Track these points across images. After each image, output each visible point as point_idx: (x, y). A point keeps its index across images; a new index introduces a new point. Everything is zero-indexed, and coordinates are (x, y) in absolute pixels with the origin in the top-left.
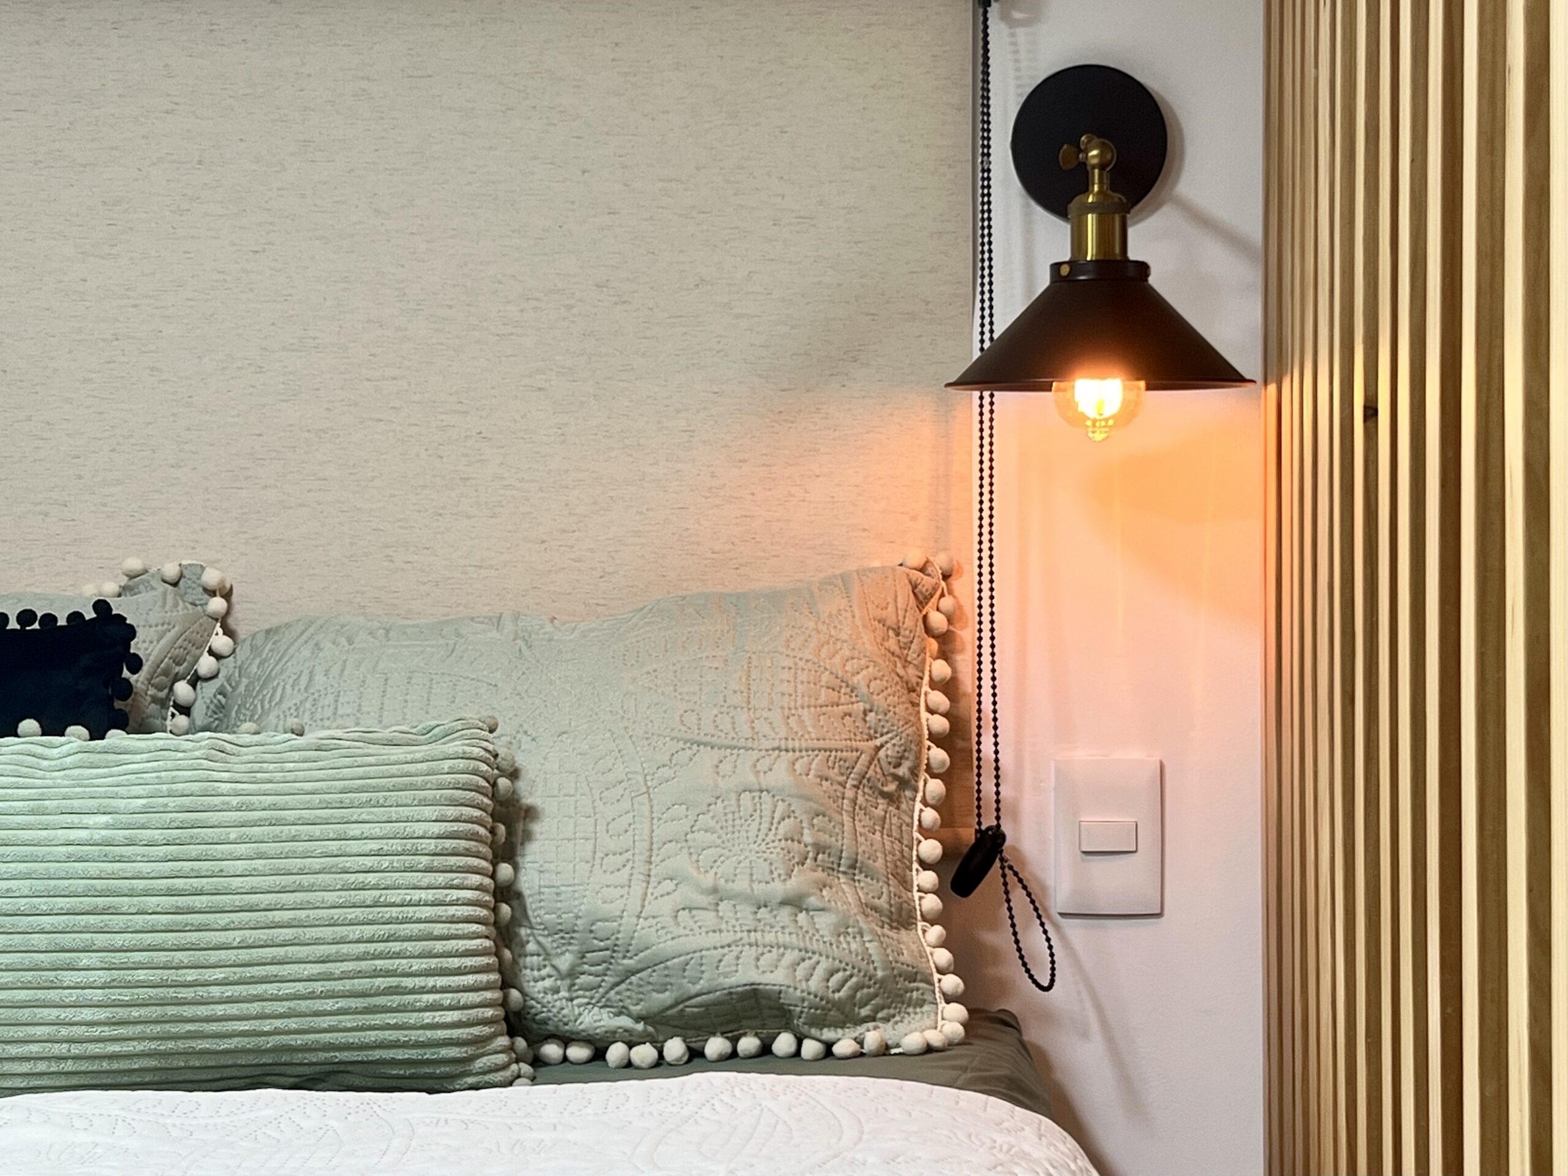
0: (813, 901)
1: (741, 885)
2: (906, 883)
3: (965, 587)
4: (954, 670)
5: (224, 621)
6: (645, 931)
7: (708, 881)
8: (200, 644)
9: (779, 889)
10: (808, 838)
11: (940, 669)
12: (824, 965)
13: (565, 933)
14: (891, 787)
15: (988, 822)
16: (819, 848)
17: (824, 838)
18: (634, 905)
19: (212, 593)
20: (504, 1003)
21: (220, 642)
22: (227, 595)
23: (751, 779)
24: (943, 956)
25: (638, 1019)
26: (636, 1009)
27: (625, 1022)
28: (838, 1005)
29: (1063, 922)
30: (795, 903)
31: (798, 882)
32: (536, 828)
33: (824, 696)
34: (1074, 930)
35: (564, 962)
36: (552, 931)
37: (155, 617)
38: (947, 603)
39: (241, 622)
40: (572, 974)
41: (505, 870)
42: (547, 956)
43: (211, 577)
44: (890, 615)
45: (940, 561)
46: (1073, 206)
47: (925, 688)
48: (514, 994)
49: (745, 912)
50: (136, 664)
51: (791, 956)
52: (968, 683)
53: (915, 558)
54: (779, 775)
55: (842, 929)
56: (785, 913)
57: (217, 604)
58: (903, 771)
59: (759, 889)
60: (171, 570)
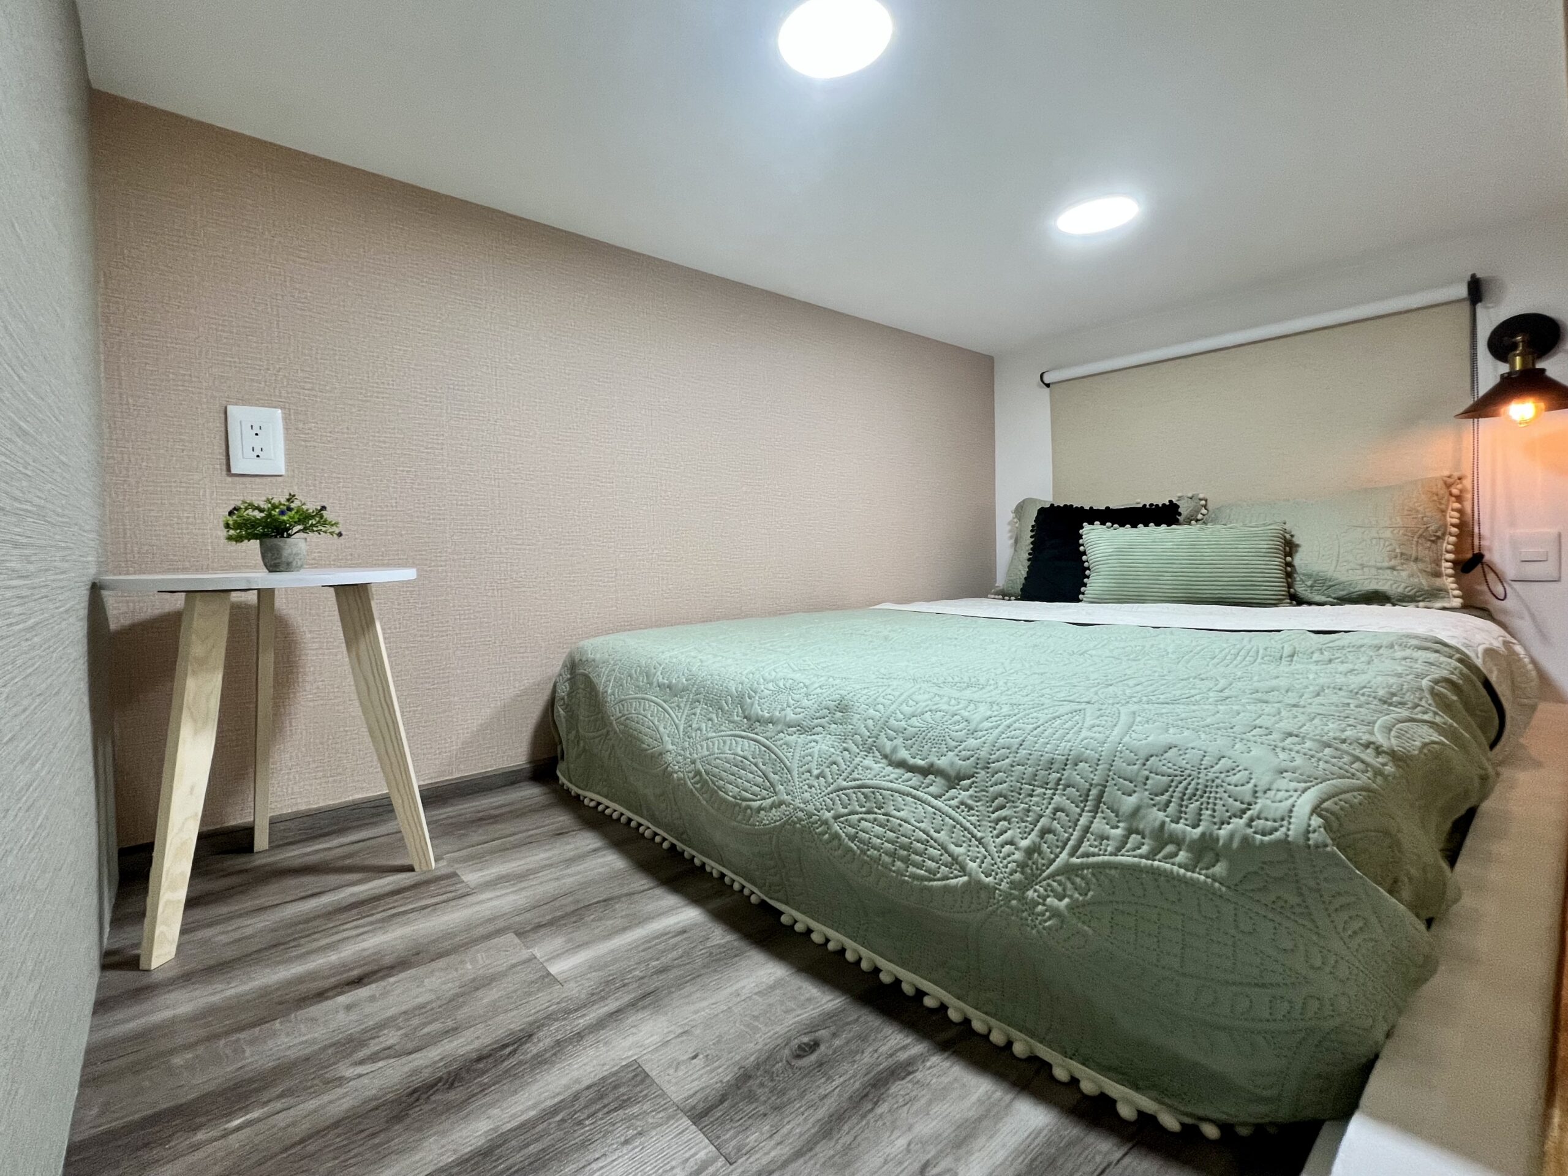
0: (1399, 568)
1: (1372, 563)
2: (1439, 565)
3: (1467, 483)
4: (1463, 506)
5: (1205, 506)
6: (1336, 575)
7: (1360, 562)
8: (1198, 512)
9: (1386, 564)
10: (1398, 550)
11: (1457, 505)
12: (1403, 585)
13: (1309, 576)
14: (1433, 538)
15: (1476, 551)
16: (1402, 554)
17: (1404, 551)
18: (1332, 568)
19: (1201, 500)
20: (1289, 592)
21: (1204, 511)
22: (1206, 501)
23: (1377, 536)
24: (1454, 586)
25: (1334, 598)
26: (1333, 596)
27: (1330, 599)
28: (1409, 596)
29: (1513, 583)
30: (1393, 568)
31: (1393, 563)
32: (1300, 549)
33: (1406, 513)
34: (1517, 585)
35: (1309, 583)
36: (1304, 575)
37: (1186, 505)
38: (1459, 486)
39: (1210, 506)
40: (1312, 586)
41: (1289, 559)
42: (1303, 582)
43: (1201, 496)
44: (1434, 490)
45: (1456, 474)
46: (1510, 355)
47: (1449, 511)
48: (1292, 590)
49: (1374, 571)
50: (1180, 514)
51: (1390, 583)
52: (1468, 509)
53: (1447, 473)
54: (1388, 534)
55: (1412, 575)
56: (1389, 571)
57: (1203, 502)
58: (1439, 534)
59: (1379, 565)
60: (1190, 495)
